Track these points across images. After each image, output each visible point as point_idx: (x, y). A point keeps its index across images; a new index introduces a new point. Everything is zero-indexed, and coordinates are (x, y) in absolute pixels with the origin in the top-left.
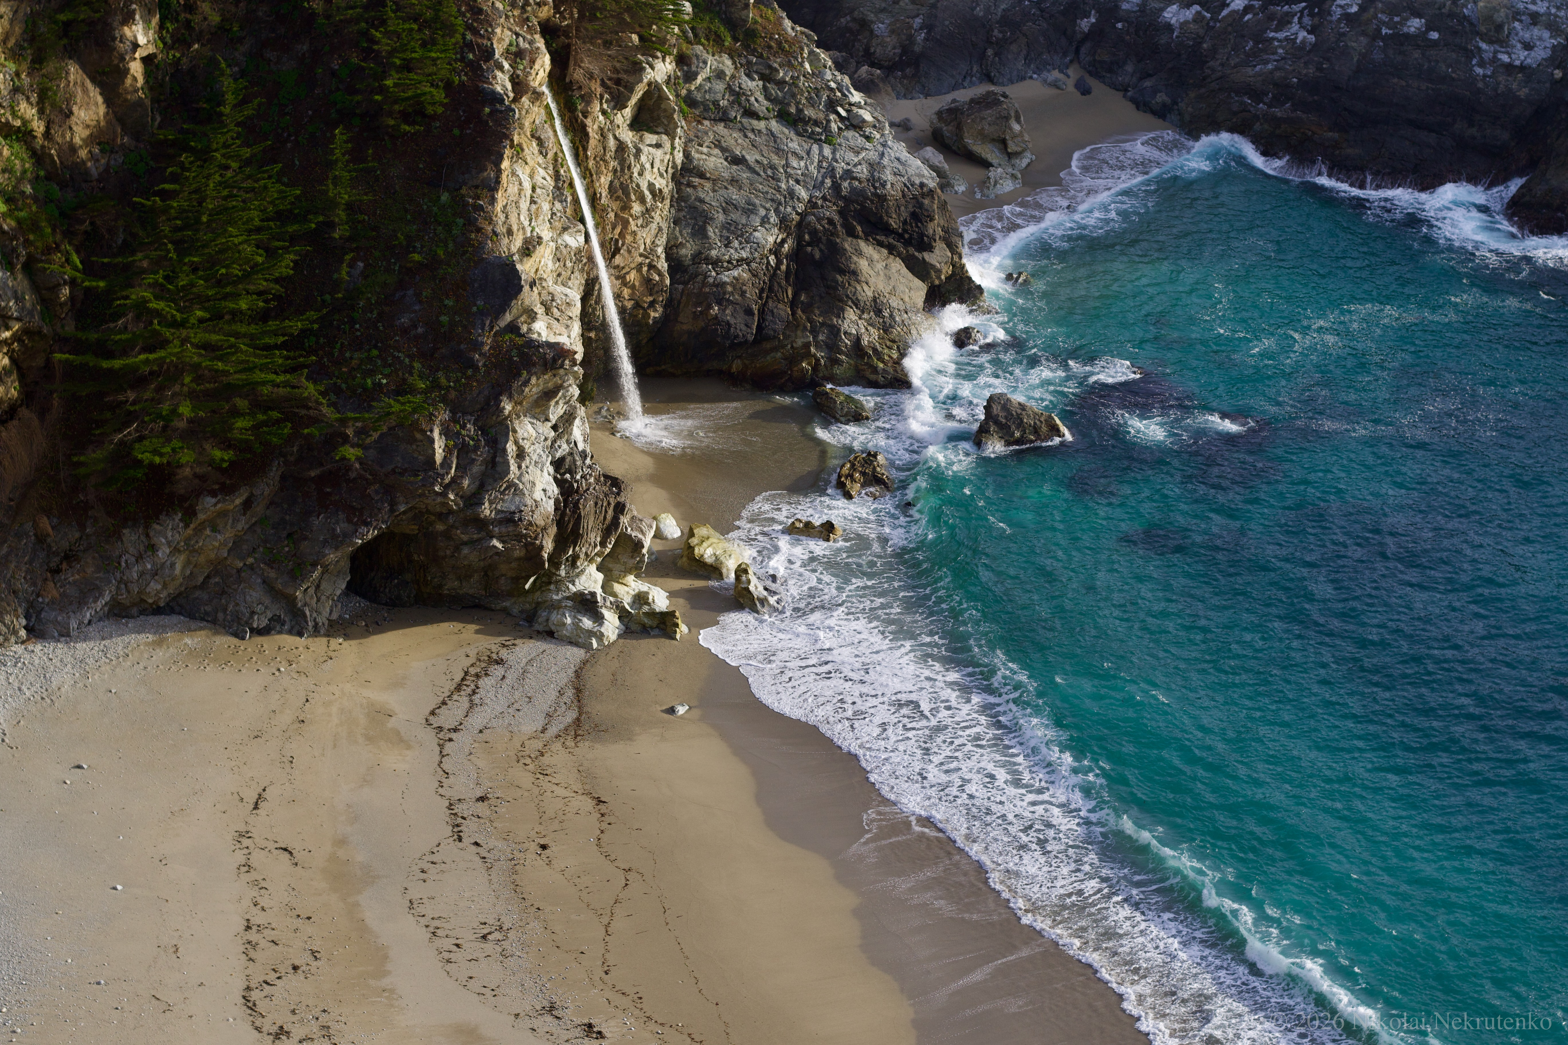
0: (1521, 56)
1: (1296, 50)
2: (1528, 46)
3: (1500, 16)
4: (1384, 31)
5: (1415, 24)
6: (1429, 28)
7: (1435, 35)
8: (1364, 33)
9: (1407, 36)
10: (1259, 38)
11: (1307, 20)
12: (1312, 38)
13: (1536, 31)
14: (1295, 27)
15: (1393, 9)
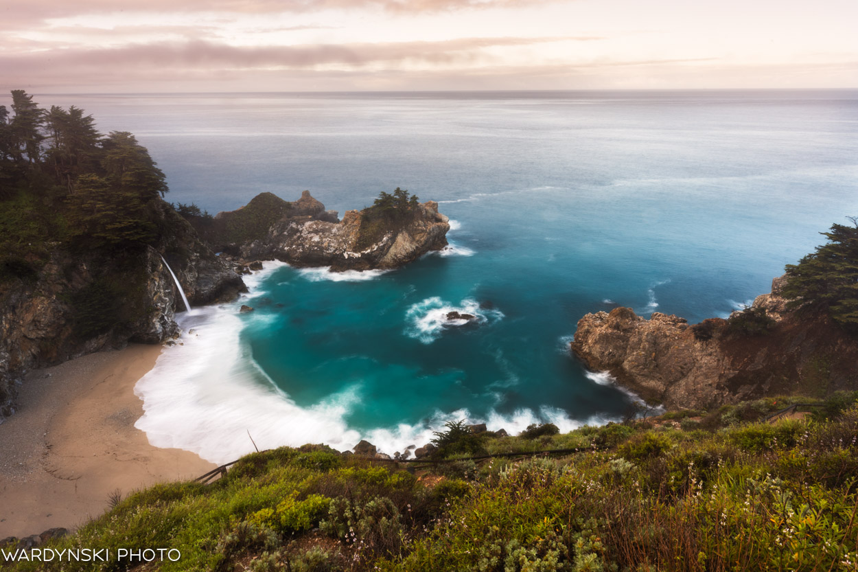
0: (330, 251)
1: (300, 252)
3: (327, 246)
4: (312, 249)
5: (316, 248)
6: (318, 249)
8: (308, 249)
10: (296, 251)
11: (302, 248)
12: (302, 250)
13: (332, 248)
14: (300, 249)
15: (313, 246)
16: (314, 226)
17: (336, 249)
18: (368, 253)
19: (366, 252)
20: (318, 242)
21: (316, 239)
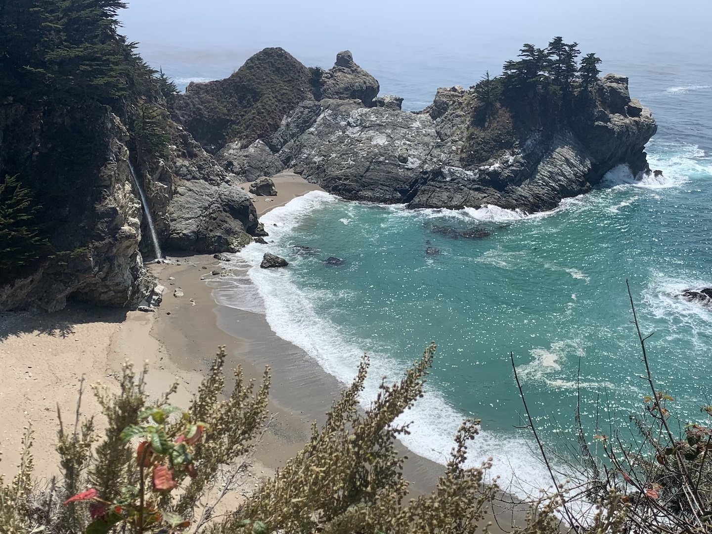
0: (410, 166)
1: (350, 166)
2: (412, 163)
3: (405, 156)
4: (374, 160)
5: (382, 159)
6: (386, 159)
7: (387, 161)
8: (368, 161)
9: (380, 162)
10: (340, 164)
11: (352, 159)
12: (354, 163)
13: (415, 159)
14: (350, 160)
15: (376, 155)
16: (373, 118)
17: (424, 162)
18: (495, 171)
19: (492, 168)
20: (385, 148)
21: (381, 140)
